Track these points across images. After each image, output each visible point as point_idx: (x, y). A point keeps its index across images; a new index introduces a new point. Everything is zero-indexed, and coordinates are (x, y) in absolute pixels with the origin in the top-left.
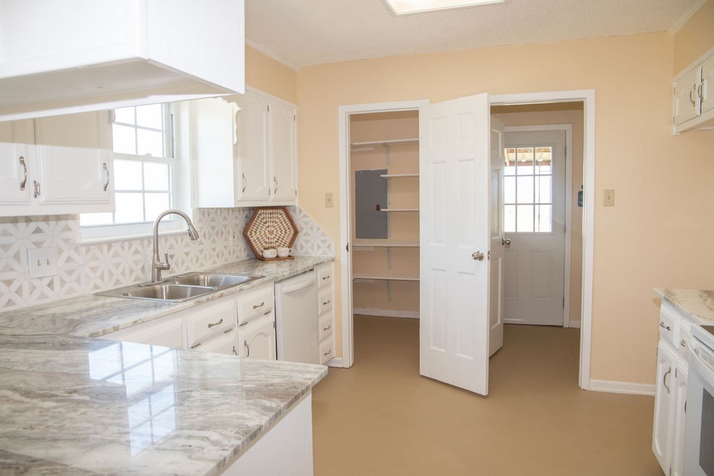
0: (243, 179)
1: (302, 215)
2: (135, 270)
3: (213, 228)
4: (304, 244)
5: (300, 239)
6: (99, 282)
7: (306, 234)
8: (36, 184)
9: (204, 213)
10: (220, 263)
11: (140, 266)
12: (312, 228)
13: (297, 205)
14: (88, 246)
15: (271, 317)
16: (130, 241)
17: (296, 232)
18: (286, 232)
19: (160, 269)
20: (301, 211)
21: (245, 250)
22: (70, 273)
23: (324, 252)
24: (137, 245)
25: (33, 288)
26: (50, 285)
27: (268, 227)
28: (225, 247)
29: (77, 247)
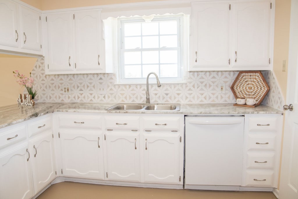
0: (195, 55)
1: (273, 77)
3: (202, 82)
6: (124, 99)
8: (75, 64)
12: (275, 88)
14: (119, 86)
15: (179, 135)
16: (140, 85)
17: (269, 90)
18: (261, 89)
20: (273, 74)
22: (111, 94)
25: (99, 97)
26: (104, 97)
27: (248, 84)
28: (213, 94)
29: (115, 86)
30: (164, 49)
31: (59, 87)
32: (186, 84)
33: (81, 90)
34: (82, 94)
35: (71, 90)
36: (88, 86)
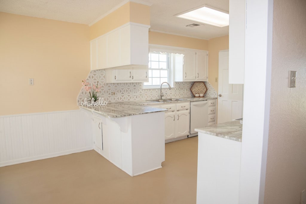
0: (185, 74)
1: (209, 84)
2: (156, 96)
3: (180, 87)
4: (209, 93)
5: (208, 92)
6: (147, 98)
7: (210, 90)
8: (133, 77)
9: (177, 83)
10: (181, 97)
11: (157, 95)
12: (211, 88)
13: (207, 81)
14: (145, 89)
15: (189, 111)
16: (155, 89)
17: (207, 90)
18: (204, 89)
19: (162, 96)
20: (208, 83)
21: (191, 94)
22: (141, 95)
23: (214, 96)
24: (157, 90)
25: (133, 97)
26: (137, 97)
27: (198, 88)
28: (184, 93)
29: (142, 90)
30: (162, 69)
31: (107, 92)
32: (174, 88)
33: (123, 93)
34: (123, 96)
35: (116, 94)
36: (127, 91)
